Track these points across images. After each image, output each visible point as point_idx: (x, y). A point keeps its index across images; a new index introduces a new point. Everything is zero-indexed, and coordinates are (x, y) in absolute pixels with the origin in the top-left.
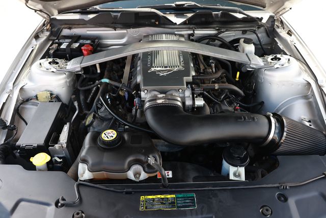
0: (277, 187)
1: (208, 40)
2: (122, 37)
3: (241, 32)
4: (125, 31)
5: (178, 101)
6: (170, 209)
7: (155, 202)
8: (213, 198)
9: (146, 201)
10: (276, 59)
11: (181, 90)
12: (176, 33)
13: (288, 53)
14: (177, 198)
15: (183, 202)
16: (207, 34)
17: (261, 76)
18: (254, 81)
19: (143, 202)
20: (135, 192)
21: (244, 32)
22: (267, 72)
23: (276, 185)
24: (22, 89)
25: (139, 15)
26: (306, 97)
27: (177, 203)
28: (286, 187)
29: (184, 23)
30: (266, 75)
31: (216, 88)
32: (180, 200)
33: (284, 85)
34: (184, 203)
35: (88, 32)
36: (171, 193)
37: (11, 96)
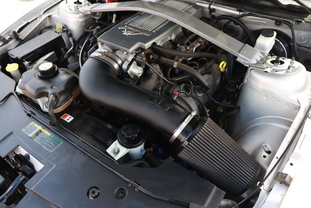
0: (127, 182)
1: (227, 20)
3: (274, 21)
5: (117, 62)
10: (277, 62)
11: (126, 53)
16: (231, 13)
19: (29, 126)
20: (33, 117)
21: (278, 23)
22: (252, 73)
23: (126, 179)
24: (49, 17)
28: (134, 188)
31: (174, 66)
33: (267, 96)
37: (38, 19)
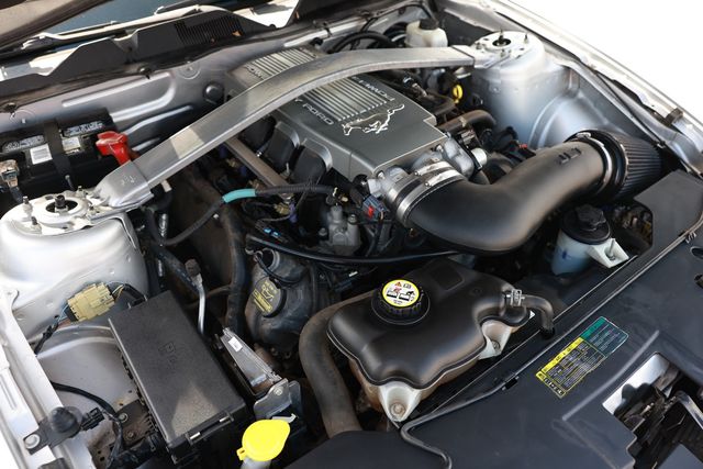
0: (683, 241)
2: (158, 91)
4: (167, 75)
6: (598, 364)
7: (566, 368)
8: (632, 307)
9: (553, 377)
10: (502, 41)
11: (440, 147)
12: (287, 45)
13: (492, 30)
14: (588, 339)
15: (602, 339)
17: (495, 81)
18: (477, 96)
19: (548, 381)
20: (519, 374)
22: (503, 71)
23: (680, 240)
25: (188, 26)
26: (568, 94)
27: (597, 348)
28: (693, 235)
29: (294, 21)
30: (504, 75)
32: (597, 339)
34: (605, 340)
35: (66, 105)
36: (571, 338)
